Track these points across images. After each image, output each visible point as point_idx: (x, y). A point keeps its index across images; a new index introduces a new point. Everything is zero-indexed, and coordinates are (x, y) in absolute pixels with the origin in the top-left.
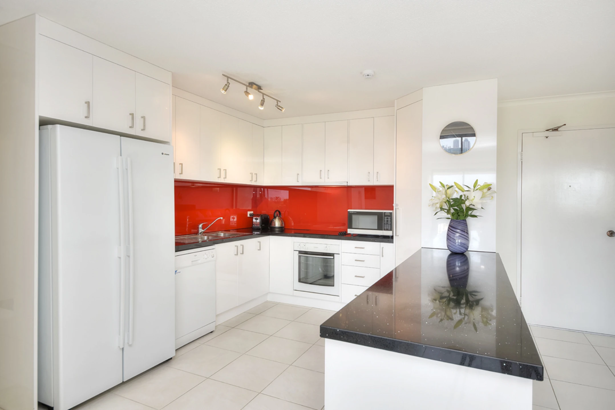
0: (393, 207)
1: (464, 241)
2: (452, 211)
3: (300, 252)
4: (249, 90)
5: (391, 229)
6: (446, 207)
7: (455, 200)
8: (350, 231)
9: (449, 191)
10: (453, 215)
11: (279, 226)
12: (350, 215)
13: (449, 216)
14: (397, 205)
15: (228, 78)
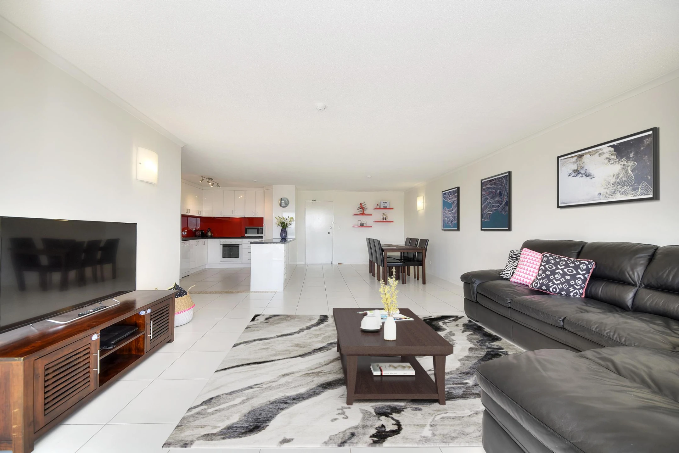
0: (263, 225)
1: (285, 235)
2: (282, 226)
3: (223, 245)
4: (209, 181)
5: (262, 234)
6: (280, 224)
7: (283, 222)
8: (246, 235)
9: (281, 219)
10: (282, 227)
11: (210, 235)
12: (246, 229)
13: (281, 227)
14: (265, 225)
15: (203, 177)
